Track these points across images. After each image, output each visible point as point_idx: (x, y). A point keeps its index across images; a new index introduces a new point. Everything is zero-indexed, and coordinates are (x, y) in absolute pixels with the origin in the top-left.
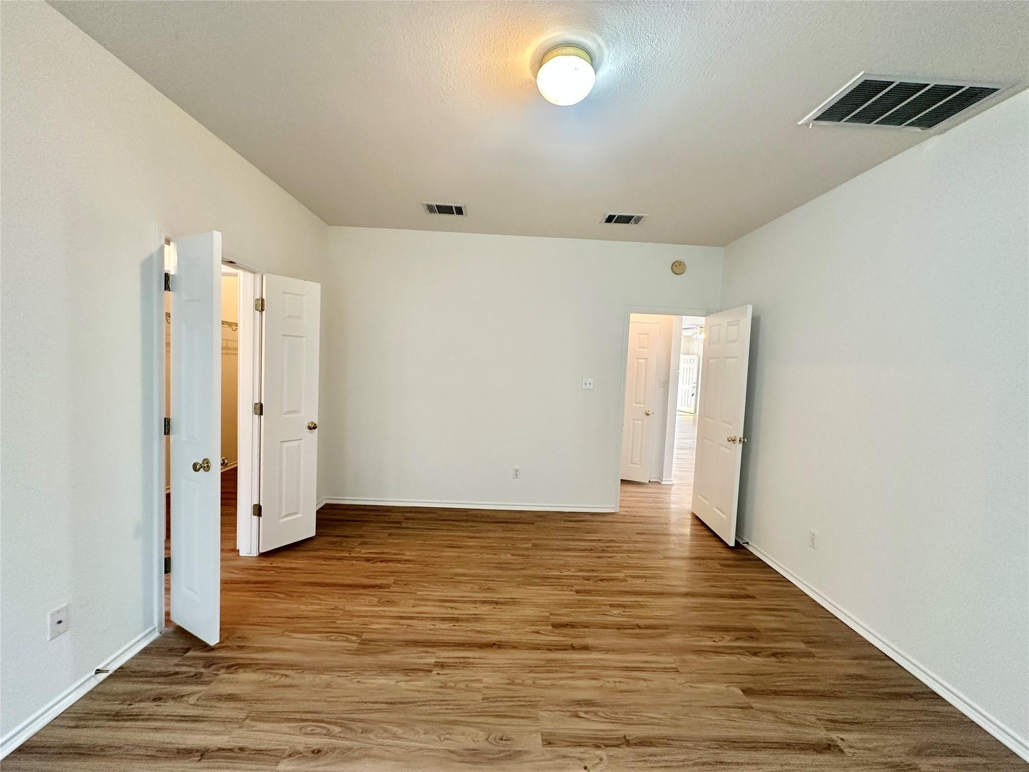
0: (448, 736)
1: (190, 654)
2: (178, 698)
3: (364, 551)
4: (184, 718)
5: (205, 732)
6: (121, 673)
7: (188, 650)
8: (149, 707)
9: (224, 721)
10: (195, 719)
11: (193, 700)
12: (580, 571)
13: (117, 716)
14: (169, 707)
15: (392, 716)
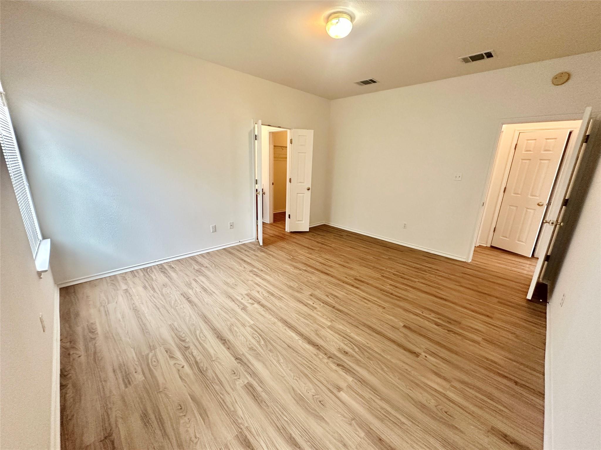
0: (298, 379)
1: (257, 246)
2: (248, 252)
3: (319, 240)
4: (247, 255)
5: (248, 259)
6: (244, 244)
7: (257, 245)
8: (243, 251)
9: (252, 259)
10: (248, 256)
11: (250, 253)
12: (397, 272)
13: (238, 250)
14: (247, 253)
15: (284, 352)
